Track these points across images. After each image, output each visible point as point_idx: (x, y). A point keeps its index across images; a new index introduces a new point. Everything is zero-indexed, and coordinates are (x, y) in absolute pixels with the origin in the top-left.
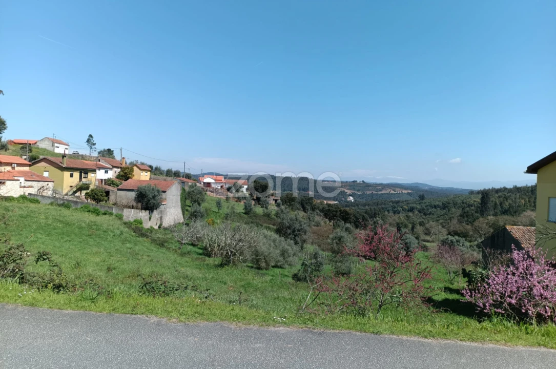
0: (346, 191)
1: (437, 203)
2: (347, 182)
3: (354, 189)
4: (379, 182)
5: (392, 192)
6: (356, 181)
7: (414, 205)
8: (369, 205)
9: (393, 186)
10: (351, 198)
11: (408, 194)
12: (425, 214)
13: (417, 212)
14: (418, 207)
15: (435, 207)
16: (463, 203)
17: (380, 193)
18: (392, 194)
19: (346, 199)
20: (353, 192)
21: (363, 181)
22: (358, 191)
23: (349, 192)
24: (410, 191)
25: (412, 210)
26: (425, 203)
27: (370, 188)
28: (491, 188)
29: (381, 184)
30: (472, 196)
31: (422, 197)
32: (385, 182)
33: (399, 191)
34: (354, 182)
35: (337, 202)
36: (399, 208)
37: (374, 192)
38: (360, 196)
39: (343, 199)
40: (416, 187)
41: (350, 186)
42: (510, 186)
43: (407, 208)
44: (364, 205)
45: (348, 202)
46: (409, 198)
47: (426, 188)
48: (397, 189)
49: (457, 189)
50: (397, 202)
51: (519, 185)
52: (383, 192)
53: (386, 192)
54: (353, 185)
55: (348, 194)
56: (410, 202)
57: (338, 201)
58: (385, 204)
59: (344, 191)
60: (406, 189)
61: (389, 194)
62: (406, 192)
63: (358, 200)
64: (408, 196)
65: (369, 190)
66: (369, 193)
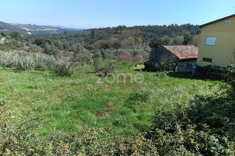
0: (26, 29)
1: (72, 35)
2: (25, 25)
3: (30, 28)
6: (31, 24)
7: (63, 36)
8: (41, 36)
9: (49, 27)
10: (30, 33)
11: (56, 30)
12: (69, 40)
13: (65, 39)
14: (65, 37)
15: (72, 37)
16: (83, 35)
17: (43, 30)
18: (49, 31)
19: (27, 33)
20: (30, 30)
21: (34, 24)
22: (33, 29)
23: (28, 30)
24: (57, 30)
25: (62, 38)
26: (67, 35)
29: (43, 26)
30: (85, 32)
31: (65, 32)
33: (52, 29)
34: (29, 25)
36: (56, 37)
37: (41, 30)
38: (34, 32)
39: (25, 33)
42: (98, 28)
43: (60, 37)
44: (39, 36)
45: (28, 35)
47: (63, 28)
48: (51, 29)
50: (54, 35)
52: (45, 30)
54: (29, 26)
56: (60, 34)
58: (49, 36)
59: (25, 29)
60: (55, 28)
61: (48, 31)
62: (55, 30)
63: (33, 34)
64: (57, 32)
65: (38, 29)
66: (38, 30)
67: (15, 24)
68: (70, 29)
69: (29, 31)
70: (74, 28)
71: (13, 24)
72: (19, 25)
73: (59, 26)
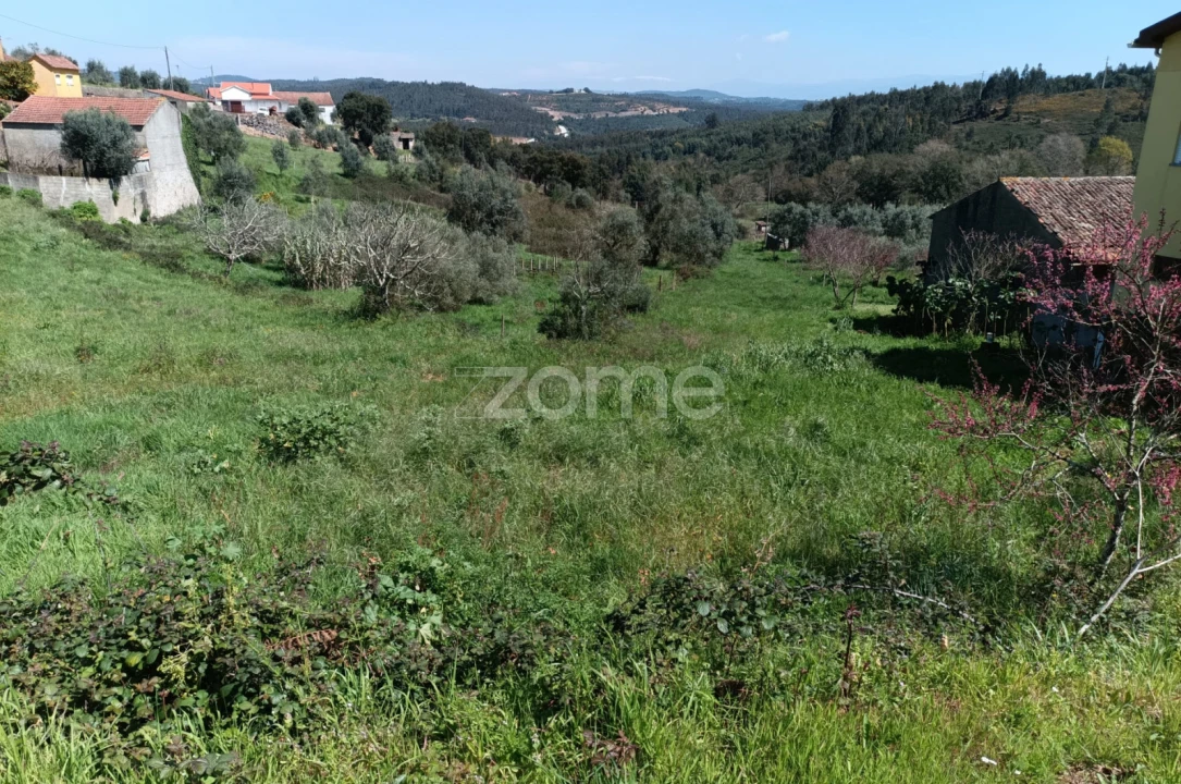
0: (551, 113)
1: (742, 133)
2: (551, 92)
3: (568, 109)
4: (619, 90)
5: (649, 112)
6: (571, 90)
7: (697, 140)
8: (602, 143)
9: (649, 99)
10: (563, 130)
11: (681, 114)
12: (719, 159)
13: (702, 155)
14: (705, 142)
15: (739, 142)
16: (793, 130)
17: (623, 114)
18: (648, 116)
19: (552, 132)
20: (567, 114)
21: (586, 90)
22: (578, 112)
23: (557, 116)
24: (684, 109)
25: (691, 150)
26: (718, 134)
27: (602, 105)
28: (846, 95)
29: (624, 96)
30: (810, 115)
31: (712, 122)
32: (632, 90)
33: (662, 109)
34: (568, 91)
35: (533, 140)
36: (665, 148)
37: (611, 115)
38: (580, 123)
39: (546, 132)
40: (696, 98)
41: (558, 101)
42: (882, 90)
43: (681, 146)
44: (593, 144)
45: (556, 138)
46: (684, 124)
47: (716, 101)
48: (658, 106)
49: (776, 101)
50: (662, 135)
51: (902, 88)
52: (628, 114)
53: (636, 113)
54: (565, 98)
55: (556, 119)
56: (688, 133)
57: (535, 137)
58: (636, 141)
59: (547, 114)
60: (676, 104)
61: (642, 117)
62: (676, 110)
63: (578, 133)
64: (681, 120)
65: (600, 110)
66: (598, 116)
67: (510, 91)
68: (747, 103)
69: (560, 123)
70: (773, 95)
71: (505, 91)
72: (524, 94)
73: (698, 90)
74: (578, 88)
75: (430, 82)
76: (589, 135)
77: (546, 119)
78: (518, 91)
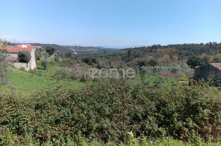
0: (73, 50)
1: (110, 54)
2: (73, 46)
7: (103, 55)
8: (85, 55)
9: (91, 48)
10: (76, 53)
11: (97, 50)
12: (108, 58)
13: (104, 58)
16: (120, 54)
17: (86, 50)
18: (91, 51)
20: (76, 50)
21: (80, 46)
22: (78, 50)
23: (74, 50)
25: (102, 57)
26: (106, 54)
29: (86, 47)
30: (122, 51)
31: (105, 52)
32: (88, 46)
33: (94, 50)
34: (76, 46)
36: (97, 56)
37: (84, 50)
38: (79, 52)
39: (73, 53)
40: (99, 48)
41: (74, 48)
42: (133, 47)
43: (100, 56)
45: (75, 54)
47: (102, 48)
50: (96, 54)
51: (137, 47)
52: (87, 50)
54: (76, 47)
56: (100, 54)
58: (91, 55)
59: (72, 50)
60: (96, 49)
61: (90, 51)
62: (96, 50)
65: (82, 49)
66: (82, 51)
67: (65, 46)
70: (112, 48)
73: (99, 46)
74: (78, 46)
75: (50, 44)
76: (80, 54)
77: (72, 51)
78: (67, 46)
